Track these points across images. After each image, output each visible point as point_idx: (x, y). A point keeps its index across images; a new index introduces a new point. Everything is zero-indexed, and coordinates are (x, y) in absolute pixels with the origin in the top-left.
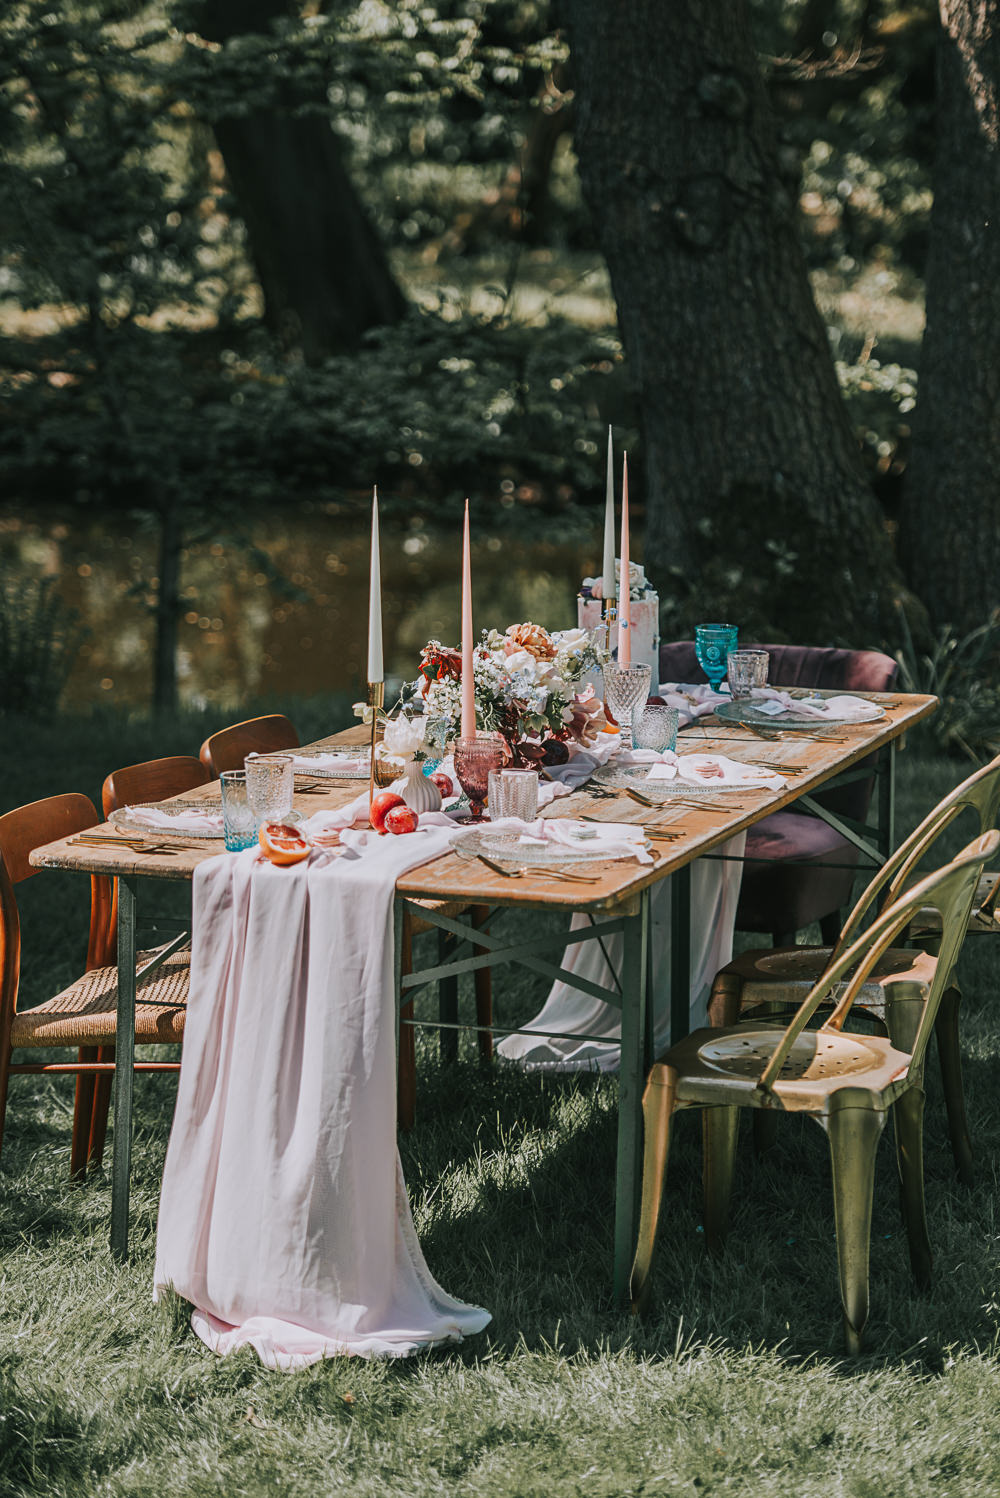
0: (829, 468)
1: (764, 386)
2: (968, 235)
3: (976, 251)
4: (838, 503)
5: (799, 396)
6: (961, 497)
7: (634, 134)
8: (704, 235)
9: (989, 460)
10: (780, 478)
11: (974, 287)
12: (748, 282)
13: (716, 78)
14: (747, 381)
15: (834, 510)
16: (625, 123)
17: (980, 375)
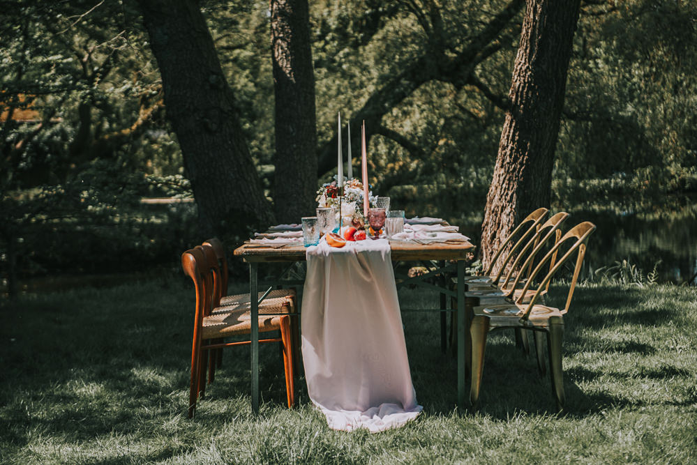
0: (261, 202)
1: (238, 176)
2: (291, 130)
3: (294, 134)
4: (265, 214)
5: (249, 179)
6: (296, 213)
7: (188, 95)
8: (214, 127)
9: (304, 201)
10: (246, 206)
11: (295, 146)
12: (230, 142)
13: (214, 76)
14: (232, 175)
15: (264, 216)
16: (185, 91)
17: (299, 174)
